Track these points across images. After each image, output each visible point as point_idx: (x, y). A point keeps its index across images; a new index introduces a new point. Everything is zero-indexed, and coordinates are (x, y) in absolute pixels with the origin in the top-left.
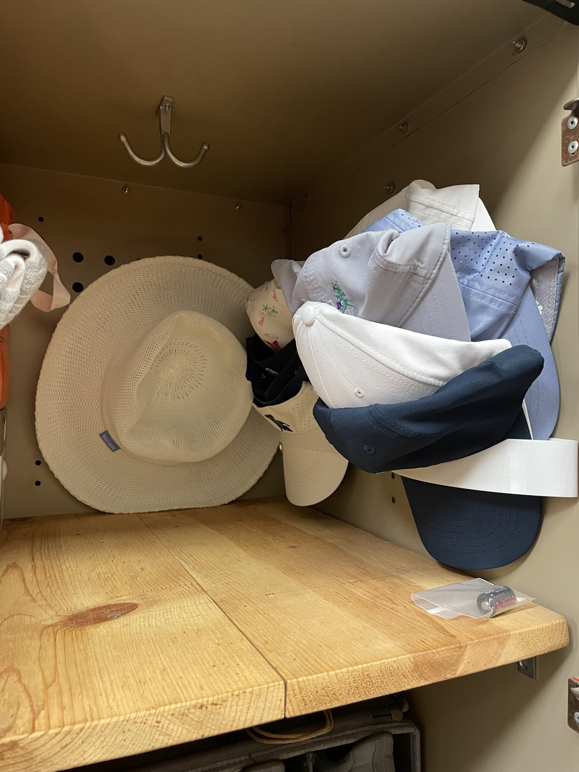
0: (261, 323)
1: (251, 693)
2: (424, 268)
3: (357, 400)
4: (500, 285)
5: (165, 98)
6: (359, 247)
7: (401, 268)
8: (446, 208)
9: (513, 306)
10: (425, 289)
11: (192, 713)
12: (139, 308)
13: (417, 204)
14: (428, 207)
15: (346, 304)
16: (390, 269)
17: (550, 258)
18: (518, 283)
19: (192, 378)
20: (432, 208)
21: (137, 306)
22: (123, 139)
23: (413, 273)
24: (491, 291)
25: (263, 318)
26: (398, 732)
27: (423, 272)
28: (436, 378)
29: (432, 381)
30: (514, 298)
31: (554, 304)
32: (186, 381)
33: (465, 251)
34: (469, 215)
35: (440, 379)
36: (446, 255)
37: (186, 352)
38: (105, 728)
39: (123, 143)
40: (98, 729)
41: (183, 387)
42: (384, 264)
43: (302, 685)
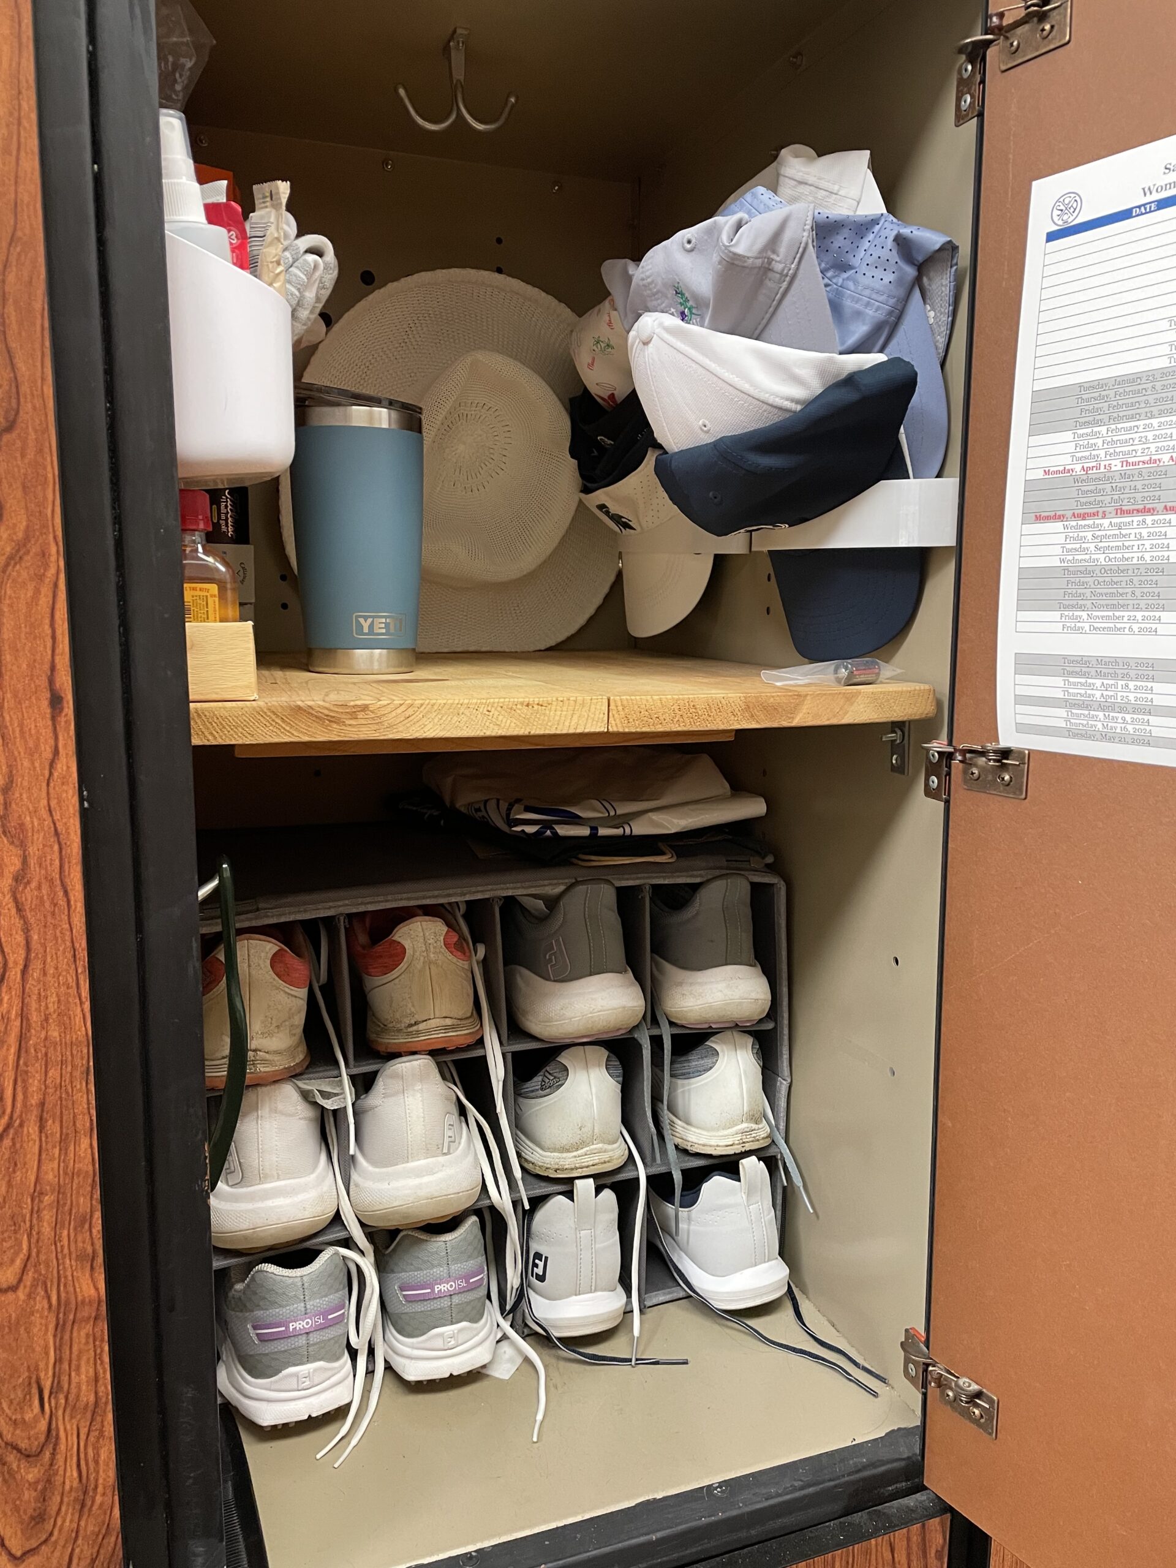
0: (591, 365)
1: (575, 701)
2: (779, 262)
3: (702, 435)
4: (877, 284)
5: (459, 31)
6: (706, 237)
7: (751, 261)
8: (823, 184)
9: (893, 311)
10: (782, 290)
11: (519, 709)
12: (413, 351)
13: (787, 180)
14: (801, 183)
15: (691, 313)
16: (736, 262)
17: (937, 247)
18: (900, 281)
19: (491, 461)
20: (806, 184)
21: (411, 347)
22: (402, 92)
23: (766, 269)
24: (867, 292)
25: (594, 359)
26: (757, 879)
27: (778, 267)
28: (792, 400)
29: (788, 404)
30: (894, 300)
31: (947, 309)
32: (483, 465)
33: (839, 241)
34: (854, 192)
35: (797, 402)
36: (807, 244)
37: (482, 418)
38: (443, 707)
39: (401, 100)
40: (436, 707)
41: (478, 475)
42: (728, 256)
43: (625, 703)
